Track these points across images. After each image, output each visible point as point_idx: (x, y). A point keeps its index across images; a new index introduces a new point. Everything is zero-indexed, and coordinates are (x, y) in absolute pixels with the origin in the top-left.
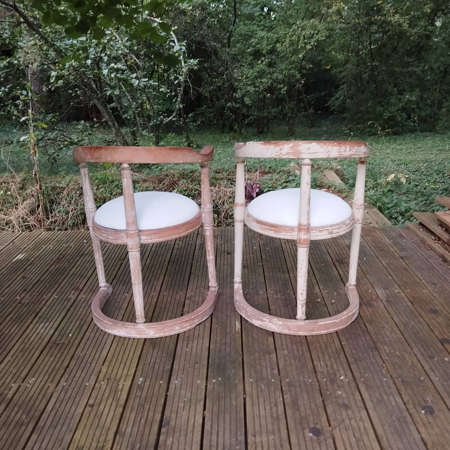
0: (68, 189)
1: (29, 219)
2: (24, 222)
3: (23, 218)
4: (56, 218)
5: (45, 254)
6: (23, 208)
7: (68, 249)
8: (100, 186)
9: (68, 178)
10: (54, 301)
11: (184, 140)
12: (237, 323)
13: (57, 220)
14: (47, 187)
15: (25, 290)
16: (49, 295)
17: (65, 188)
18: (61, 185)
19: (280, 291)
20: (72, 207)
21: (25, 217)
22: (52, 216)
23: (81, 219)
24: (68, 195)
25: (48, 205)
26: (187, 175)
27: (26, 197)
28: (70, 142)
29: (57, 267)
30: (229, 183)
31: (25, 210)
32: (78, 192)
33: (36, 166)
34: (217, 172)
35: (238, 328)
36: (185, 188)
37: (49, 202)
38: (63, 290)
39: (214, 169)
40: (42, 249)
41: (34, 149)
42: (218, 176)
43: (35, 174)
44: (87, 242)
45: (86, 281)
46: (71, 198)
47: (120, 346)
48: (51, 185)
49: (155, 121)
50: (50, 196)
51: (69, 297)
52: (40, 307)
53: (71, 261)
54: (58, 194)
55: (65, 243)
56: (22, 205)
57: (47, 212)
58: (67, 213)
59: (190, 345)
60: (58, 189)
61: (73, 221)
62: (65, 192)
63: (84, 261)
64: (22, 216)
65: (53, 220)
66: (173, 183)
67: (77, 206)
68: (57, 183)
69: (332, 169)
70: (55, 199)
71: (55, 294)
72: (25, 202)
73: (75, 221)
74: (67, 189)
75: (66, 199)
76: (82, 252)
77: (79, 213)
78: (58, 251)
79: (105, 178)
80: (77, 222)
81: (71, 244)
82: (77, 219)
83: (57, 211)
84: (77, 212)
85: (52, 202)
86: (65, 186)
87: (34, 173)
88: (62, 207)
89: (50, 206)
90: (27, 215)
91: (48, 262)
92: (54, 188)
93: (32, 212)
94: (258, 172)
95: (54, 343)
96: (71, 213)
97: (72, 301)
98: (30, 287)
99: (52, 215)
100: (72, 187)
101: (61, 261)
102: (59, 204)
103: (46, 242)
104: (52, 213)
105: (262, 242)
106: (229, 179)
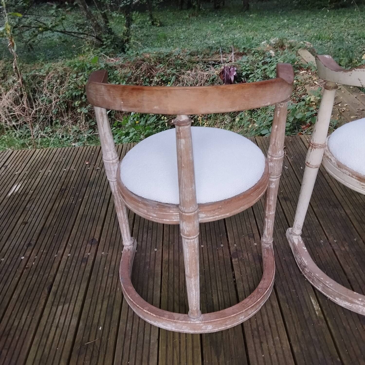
0: (49, 77)
1: (14, 109)
2: (10, 112)
3: (8, 108)
4: (40, 107)
5: (45, 184)
6: (7, 98)
7: (69, 175)
8: (80, 74)
9: (47, 66)
10: (68, 263)
11: (148, 19)
12: (312, 301)
13: (41, 109)
14: (27, 76)
15: (29, 244)
16: (61, 252)
17: (45, 76)
18: (41, 74)
19: (345, 240)
20: (54, 96)
21: (10, 107)
22: (36, 106)
23: (64, 108)
24: (49, 83)
25: (31, 94)
26: (164, 59)
27: (8, 87)
28: (44, 28)
29: (62, 204)
30: (205, 67)
31: (9, 100)
32: (58, 81)
33: (15, 59)
34: (191, 54)
35: (318, 310)
36: (162, 73)
37: (31, 91)
38: (75, 243)
39: (189, 52)
40: (40, 177)
41: (11, 41)
42: (194, 59)
43: (16, 68)
44: (90, 164)
45: (100, 228)
46: (52, 86)
47: (170, 349)
48: (31, 74)
49: (125, 2)
50: (31, 85)
51: (86, 256)
52: (52, 273)
53: (77, 194)
54: (39, 83)
55: (65, 166)
56: (5, 94)
57: (31, 101)
58: (51, 102)
59: (265, 345)
60: (39, 78)
61: (57, 110)
62: (46, 81)
63: (91, 194)
64: (7, 106)
65: (38, 109)
66: (150, 69)
67: (59, 94)
68: (37, 72)
69: (306, 48)
70: (37, 87)
71: (67, 250)
72: (8, 93)
73: (59, 109)
74: (47, 77)
75: (47, 88)
76: (87, 180)
77: (61, 102)
78: (58, 179)
79: (83, 64)
80: (61, 110)
81: (72, 168)
82: (60, 107)
83: (40, 100)
84: (60, 101)
85: (34, 91)
86: (45, 75)
87: (14, 67)
88: (44, 95)
89: (33, 95)
90: (12, 105)
91: (50, 197)
92: (34, 77)
93: (16, 102)
94: (233, 54)
95: (82, 344)
96: (54, 102)
97: (90, 262)
98: (35, 238)
99: (36, 104)
100: (52, 75)
101: (66, 194)
102: (41, 93)
103: (42, 165)
104: (35, 102)
105: (290, 158)
106: (205, 62)
